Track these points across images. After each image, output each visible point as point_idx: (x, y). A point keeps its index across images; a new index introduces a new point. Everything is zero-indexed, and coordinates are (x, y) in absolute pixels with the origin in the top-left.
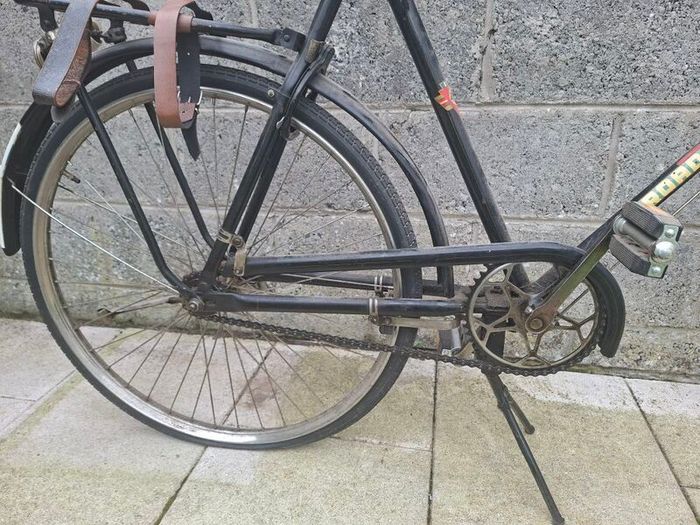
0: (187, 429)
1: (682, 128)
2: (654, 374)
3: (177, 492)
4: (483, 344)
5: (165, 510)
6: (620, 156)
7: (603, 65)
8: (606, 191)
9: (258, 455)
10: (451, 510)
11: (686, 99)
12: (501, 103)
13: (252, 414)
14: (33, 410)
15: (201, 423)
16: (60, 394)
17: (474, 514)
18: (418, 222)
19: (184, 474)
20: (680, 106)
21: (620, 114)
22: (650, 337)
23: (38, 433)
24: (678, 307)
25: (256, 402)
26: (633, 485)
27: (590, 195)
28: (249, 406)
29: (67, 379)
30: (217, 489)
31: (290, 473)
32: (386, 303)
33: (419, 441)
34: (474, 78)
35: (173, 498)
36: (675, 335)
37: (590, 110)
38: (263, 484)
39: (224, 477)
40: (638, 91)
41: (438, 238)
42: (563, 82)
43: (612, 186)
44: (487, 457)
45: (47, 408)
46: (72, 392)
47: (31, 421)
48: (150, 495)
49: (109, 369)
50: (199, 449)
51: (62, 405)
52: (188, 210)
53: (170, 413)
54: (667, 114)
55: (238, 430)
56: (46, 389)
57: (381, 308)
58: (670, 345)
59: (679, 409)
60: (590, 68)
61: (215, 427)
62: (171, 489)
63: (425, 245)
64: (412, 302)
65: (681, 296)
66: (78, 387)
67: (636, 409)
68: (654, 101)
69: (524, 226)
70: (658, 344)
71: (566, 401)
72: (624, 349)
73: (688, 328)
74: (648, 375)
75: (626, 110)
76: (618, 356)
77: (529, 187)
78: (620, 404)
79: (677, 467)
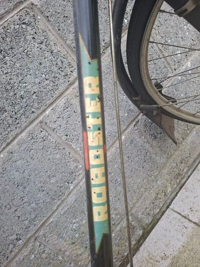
2: (175, 193)
6: (64, 138)
21: (41, 122)
22: (159, 183)
24: (154, 162)
27: (72, 165)
36: (165, 171)
40: (36, 105)
43: (76, 152)
54: (61, 102)
58: (167, 177)
65: (150, 158)
67: (193, 225)
68: (49, 102)
69: (61, 210)
70: (163, 181)
71: (169, 261)
72: (156, 198)
73: (165, 164)
74: (173, 195)
75: (41, 118)
76: (157, 202)
77: (40, 195)
78: (184, 230)
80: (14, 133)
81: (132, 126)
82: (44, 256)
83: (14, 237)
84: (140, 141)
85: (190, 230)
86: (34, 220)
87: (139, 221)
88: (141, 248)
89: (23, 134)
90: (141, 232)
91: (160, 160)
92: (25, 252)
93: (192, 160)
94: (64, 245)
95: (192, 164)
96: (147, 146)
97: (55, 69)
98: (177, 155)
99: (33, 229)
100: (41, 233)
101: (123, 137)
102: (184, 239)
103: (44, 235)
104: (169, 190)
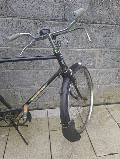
1: (49, 73)
6: (39, 77)
11: (48, 68)
12: (15, 69)
17: (13, 147)
21: (38, 71)
22: (50, 103)
24: (54, 98)
26: (42, 133)
27: (36, 83)
33: (6, 134)
34: (9, 65)
36: (54, 102)
40: (40, 67)
42: (27, 66)
43: (39, 82)
54: (46, 71)
59: (54, 115)
60: (31, 64)
68: (43, 69)
69: (25, 89)
70: (52, 103)
71: (36, 117)
72: (46, 105)
73: (56, 100)
74: (51, 108)
75: (39, 70)
76: (46, 106)
77: (25, 83)
79: (50, 127)
80: (31, 68)
81: (56, 87)
82: (14, 93)
83: (12, 85)
85: (46, 116)
86: (19, 86)
87: (38, 105)
88: (33, 111)
89: (33, 70)
90: (36, 108)
92: (11, 89)
94: (19, 95)
97: (51, 64)
99: (17, 87)
100: (18, 89)
101: (52, 87)
102: (43, 117)
104: (51, 106)
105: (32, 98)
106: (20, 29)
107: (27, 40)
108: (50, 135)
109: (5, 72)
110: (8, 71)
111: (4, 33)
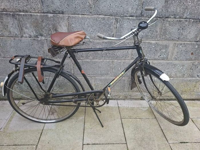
0: (42, 121)
1: (122, 63)
2: (122, 99)
3: (42, 132)
4: (91, 104)
5: (41, 135)
6: (113, 67)
7: (109, 54)
8: (112, 72)
9: (55, 123)
10: (87, 127)
11: (122, 59)
12: (94, 59)
13: (53, 116)
14: (7, 121)
15: (44, 120)
16: (12, 117)
17: (91, 127)
18: (81, 89)
19: (42, 129)
20: (121, 60)
21: (113, 61)
22: (121, 93)
23: (11, 125)
24: (124, 89)
25: (53, 113)
26: (114, 119)
27: (109, 73)
28: (51, 115)
29: (12, 114)
30: (49, 130)
31: (61, 126)
32: (75, 100)
33: (82, 117)
34: (89, 55)
35: (42, 133)
36: (124, 93)
37: (108, 60)
38: (57, 128)
39: (50, 128)
40: (115, 58)
41: (84, 90)
42: (104, 56)
44: (93, 118)
45: (10, 120)
46: (14, 116)
47: (8, 123)
48: (37, 133)
49: (25, 113)
50: (44, 124)
51: (13, 119)
52: (34, 77)
53: (37, 119)
54: (120, 61)
55: (51, 120)
56: (8, 116)
57: (75, 101)
58: (123, 94)
59: (124, 105)
60: (107, 54)
61: (46, 120)
62: (41, 132)
63: (82, 92)
64: (79, 99)
65: (124, 87)
66: (15, 115)
67: (118, 106)
68: (118, 59)
69: (99, 78)
70: (122, 94)
72: (116, 96)
73: (126, 92)
75: (114, 60)
77: (100, 72)
78: (115, 105)
79: (121, 115)
80: (107, 59)
81: (128, 78)
84: (126, 82)
86: (94, 74)
91: (126, 90)
93: (133, 98)
95: (132, 99)
96: (126, 84)
97: (125, 55)
98: (130, 93)
99: (93, 76)
101: (123, 78)
103: (93, 78)
104: (121, 97)
105: (111, 83)
106: (103, 24)
107: (108, 34)
108: (123, 122)
109: (85, 61)
110: (87, 60)
111: (90, 28)
